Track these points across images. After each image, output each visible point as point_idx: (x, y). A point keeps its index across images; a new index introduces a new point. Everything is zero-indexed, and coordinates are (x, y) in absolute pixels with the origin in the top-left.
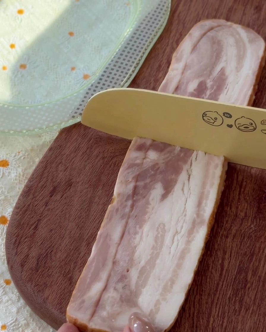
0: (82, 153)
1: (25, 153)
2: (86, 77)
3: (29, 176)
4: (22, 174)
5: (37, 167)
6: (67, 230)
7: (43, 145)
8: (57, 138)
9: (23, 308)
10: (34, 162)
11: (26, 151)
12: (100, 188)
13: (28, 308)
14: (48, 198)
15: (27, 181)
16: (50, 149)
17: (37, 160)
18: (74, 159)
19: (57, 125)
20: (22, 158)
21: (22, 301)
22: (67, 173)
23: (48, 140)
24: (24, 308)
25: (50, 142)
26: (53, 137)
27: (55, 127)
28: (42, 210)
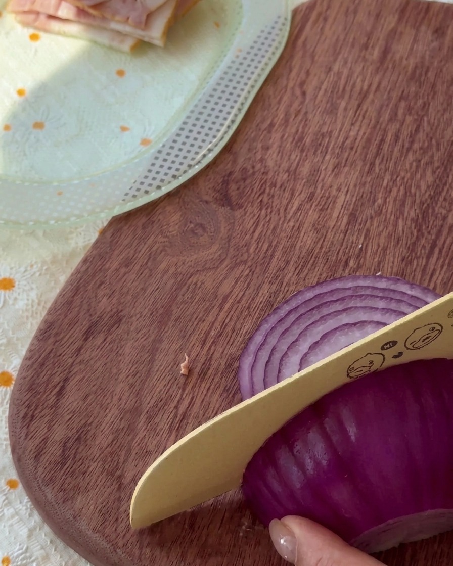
0: (139, 266)
1: (42, 266)
2: (145, 142)
3: (48, 305)
4: (37, 301)
5: (63, 290)
6: (114, 395)
7: (73, 254)
8: (97, 242)
9: (38, 529)
10: (56, 282)
11: (44, 263)
12: (171, 324)
13: (47, 528)
14: (81, 342)
15: (44, 313)
16: (85, 261)
17: (63, 279)
18: (125, 277)
19: (107, 211)
20: (38, 274)
21: (37, 518)
22: (114, 301)
23: (81, 244)
24: (40, 529)
25: (85, 247)
26: (89, 240)
27: (103, 215)
28: (70, 361)
